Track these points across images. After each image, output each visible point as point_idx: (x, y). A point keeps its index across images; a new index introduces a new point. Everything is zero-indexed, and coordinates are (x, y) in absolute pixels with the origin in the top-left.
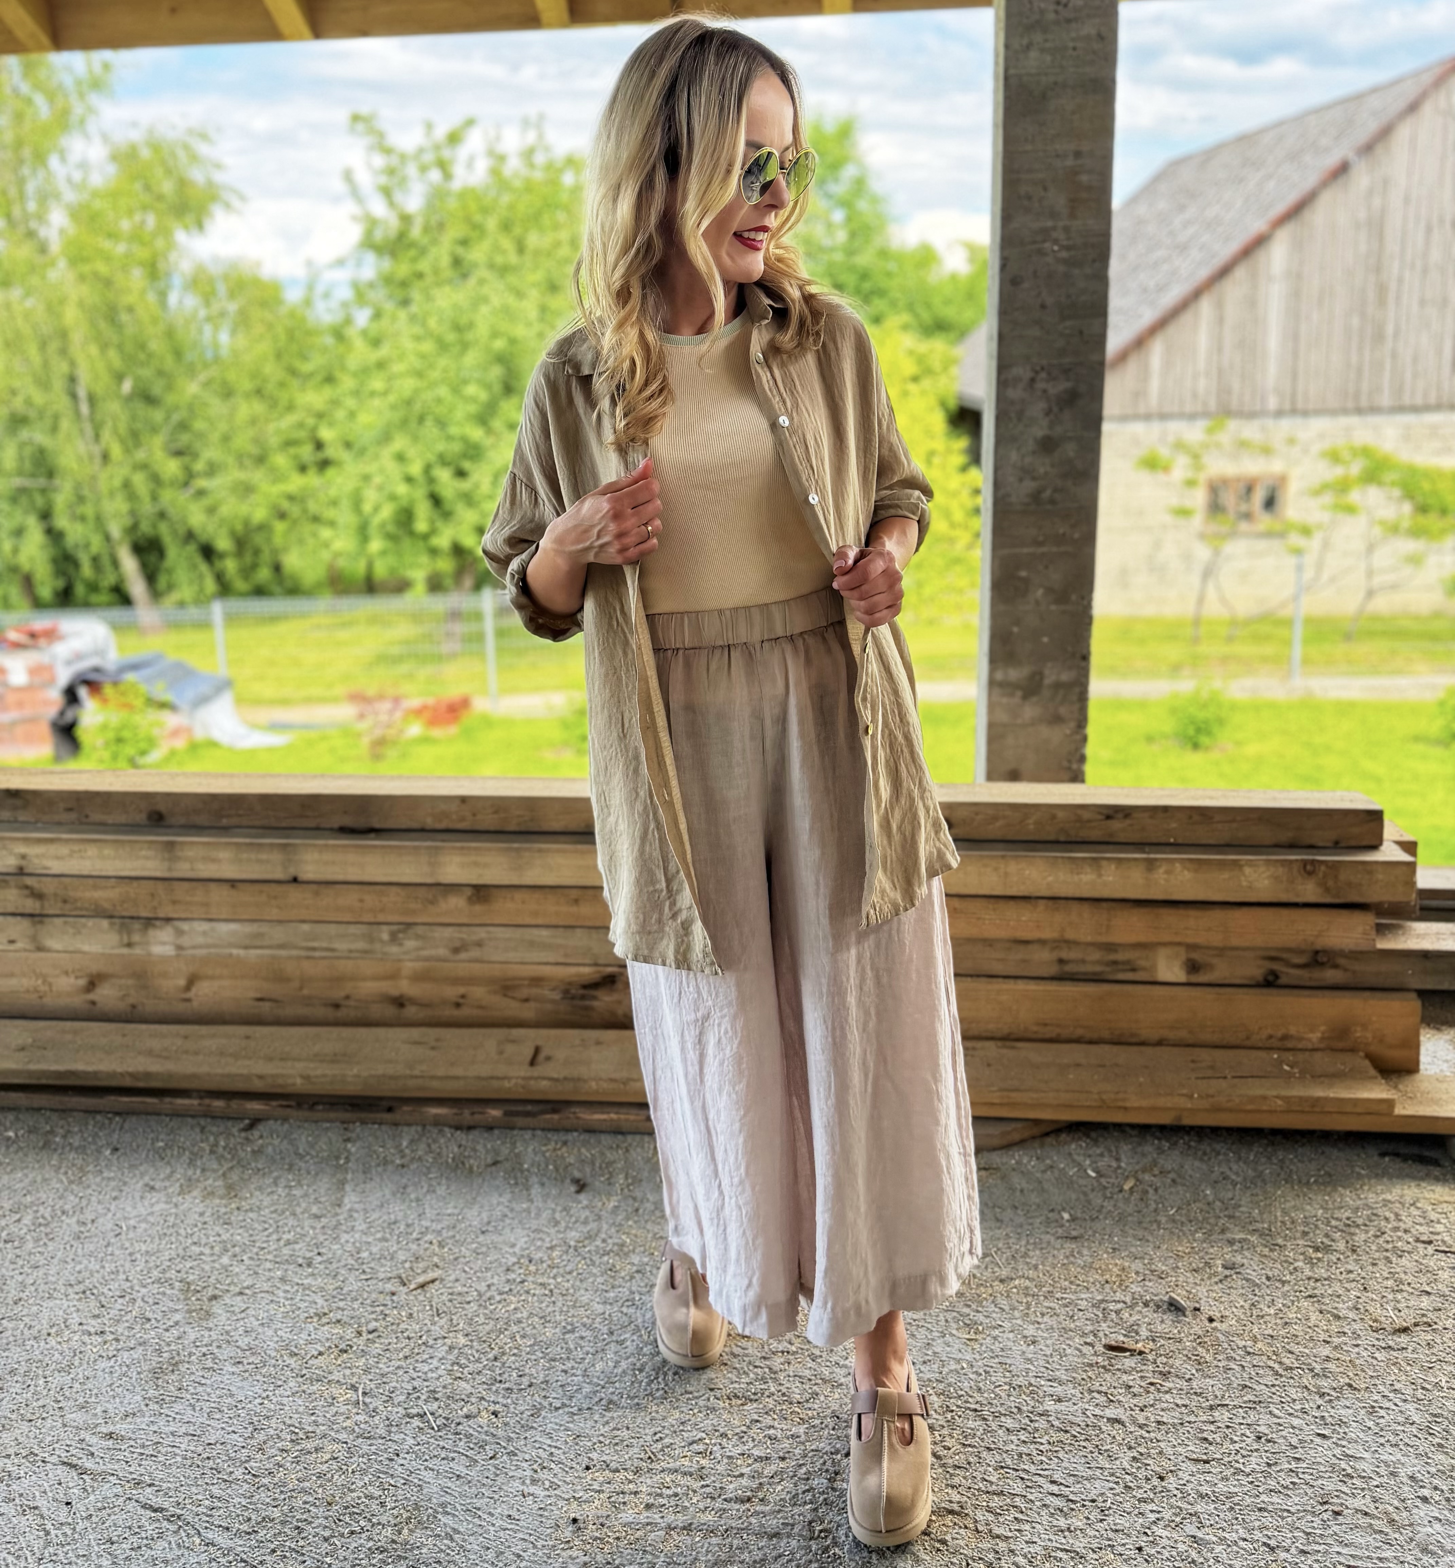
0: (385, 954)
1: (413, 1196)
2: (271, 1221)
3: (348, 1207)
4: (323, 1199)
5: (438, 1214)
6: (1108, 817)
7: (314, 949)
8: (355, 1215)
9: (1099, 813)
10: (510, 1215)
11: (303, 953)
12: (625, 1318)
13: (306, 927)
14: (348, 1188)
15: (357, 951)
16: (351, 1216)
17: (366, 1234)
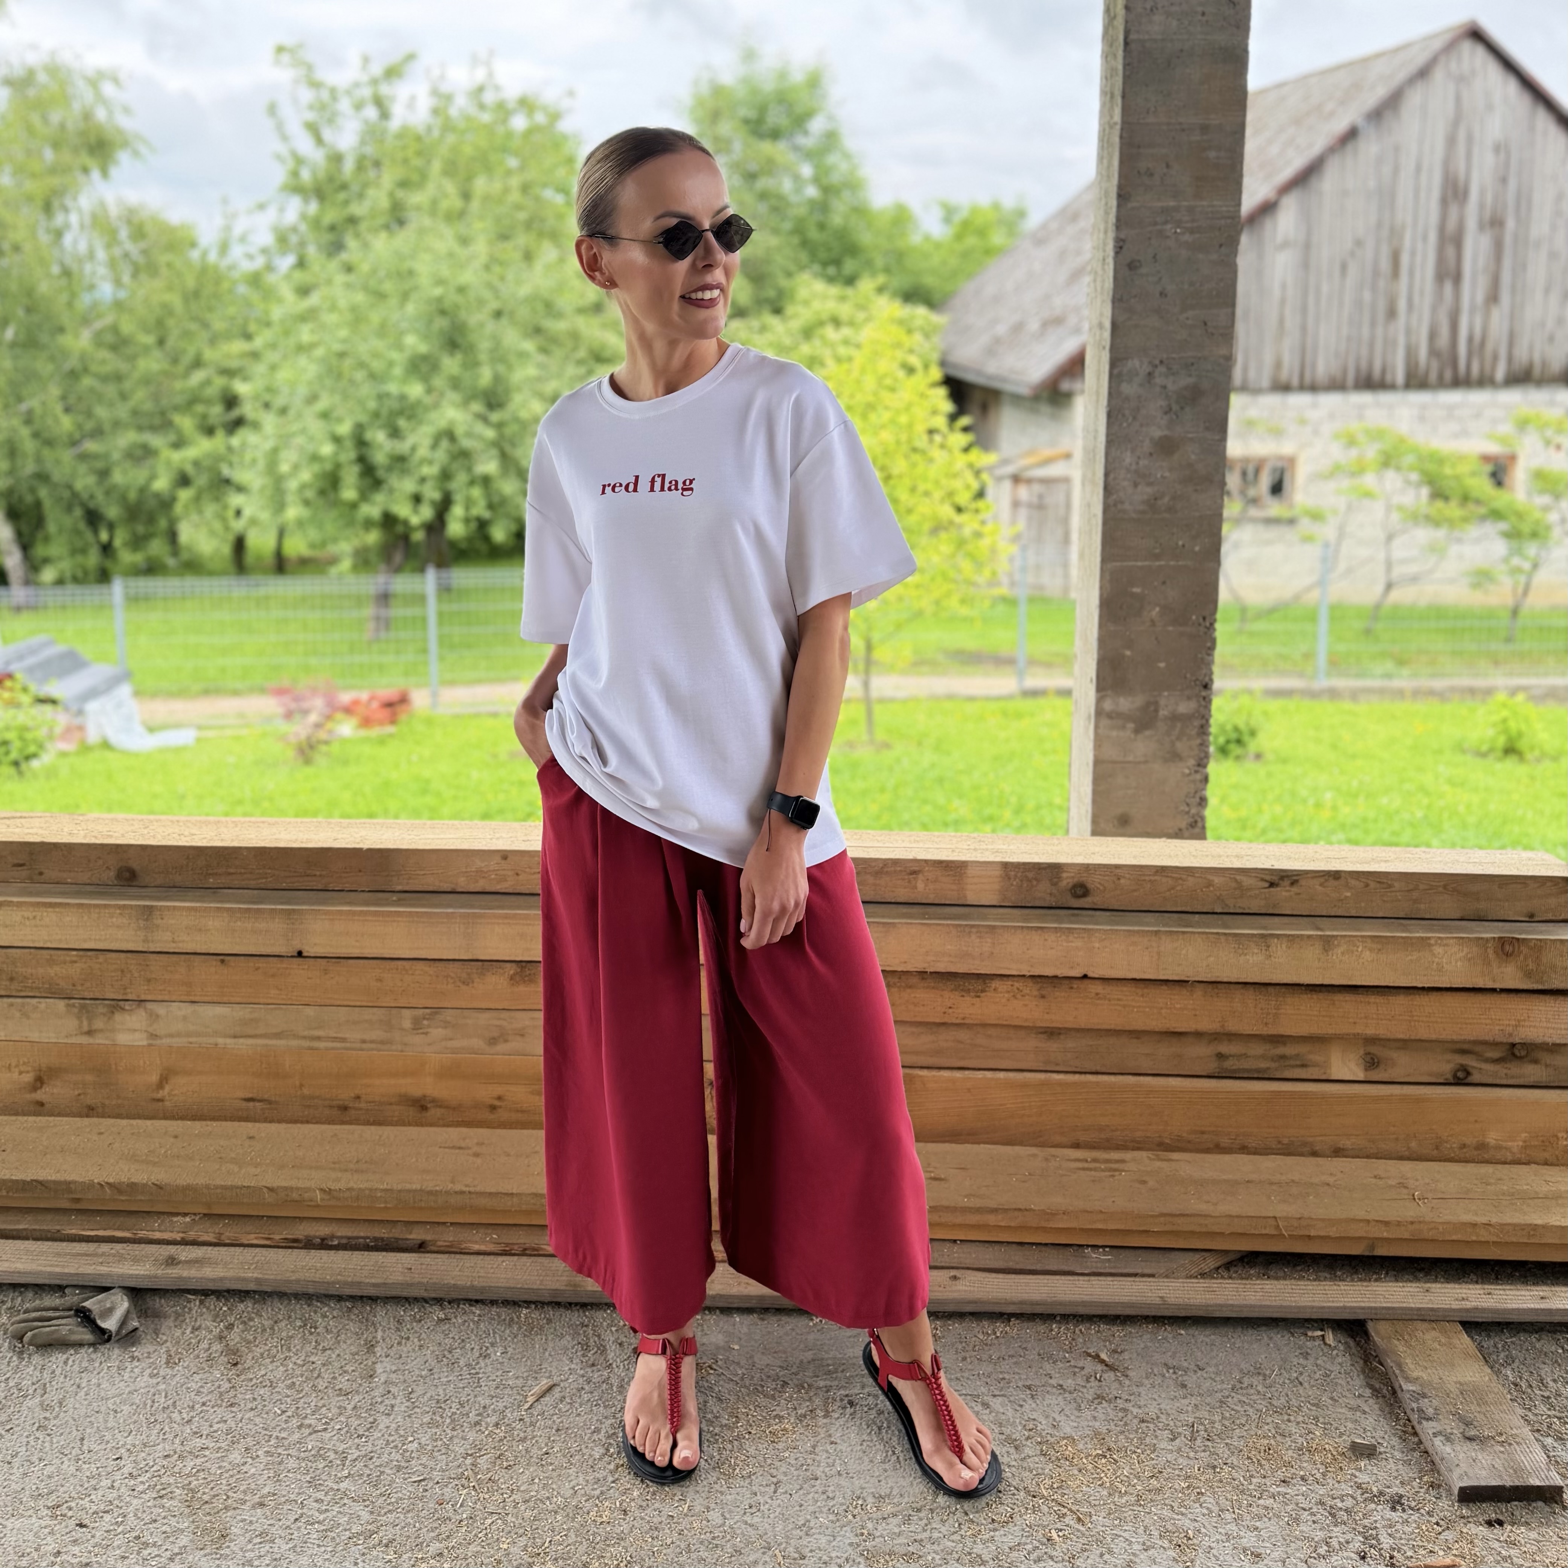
0: (406, 1044)
1: (462, 1363)
2: (288, 1400)
3: (383, 1380)
4: (349, 1368)
5: (497, 1388)
6: (1272, 885)
7: (319, 1038)
8: (394, 1390)
9: (1263, 880)
10: (587, 1387)
11: (306, 1043)
12: (751, 1532)
13: (310, 1011)
14: (378, 1349)
15: (372, 1042)
16: (389, 1392)
17: (409, 1416)
